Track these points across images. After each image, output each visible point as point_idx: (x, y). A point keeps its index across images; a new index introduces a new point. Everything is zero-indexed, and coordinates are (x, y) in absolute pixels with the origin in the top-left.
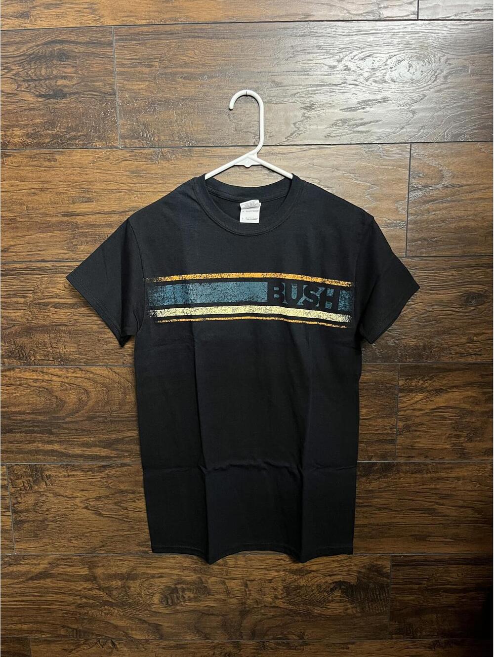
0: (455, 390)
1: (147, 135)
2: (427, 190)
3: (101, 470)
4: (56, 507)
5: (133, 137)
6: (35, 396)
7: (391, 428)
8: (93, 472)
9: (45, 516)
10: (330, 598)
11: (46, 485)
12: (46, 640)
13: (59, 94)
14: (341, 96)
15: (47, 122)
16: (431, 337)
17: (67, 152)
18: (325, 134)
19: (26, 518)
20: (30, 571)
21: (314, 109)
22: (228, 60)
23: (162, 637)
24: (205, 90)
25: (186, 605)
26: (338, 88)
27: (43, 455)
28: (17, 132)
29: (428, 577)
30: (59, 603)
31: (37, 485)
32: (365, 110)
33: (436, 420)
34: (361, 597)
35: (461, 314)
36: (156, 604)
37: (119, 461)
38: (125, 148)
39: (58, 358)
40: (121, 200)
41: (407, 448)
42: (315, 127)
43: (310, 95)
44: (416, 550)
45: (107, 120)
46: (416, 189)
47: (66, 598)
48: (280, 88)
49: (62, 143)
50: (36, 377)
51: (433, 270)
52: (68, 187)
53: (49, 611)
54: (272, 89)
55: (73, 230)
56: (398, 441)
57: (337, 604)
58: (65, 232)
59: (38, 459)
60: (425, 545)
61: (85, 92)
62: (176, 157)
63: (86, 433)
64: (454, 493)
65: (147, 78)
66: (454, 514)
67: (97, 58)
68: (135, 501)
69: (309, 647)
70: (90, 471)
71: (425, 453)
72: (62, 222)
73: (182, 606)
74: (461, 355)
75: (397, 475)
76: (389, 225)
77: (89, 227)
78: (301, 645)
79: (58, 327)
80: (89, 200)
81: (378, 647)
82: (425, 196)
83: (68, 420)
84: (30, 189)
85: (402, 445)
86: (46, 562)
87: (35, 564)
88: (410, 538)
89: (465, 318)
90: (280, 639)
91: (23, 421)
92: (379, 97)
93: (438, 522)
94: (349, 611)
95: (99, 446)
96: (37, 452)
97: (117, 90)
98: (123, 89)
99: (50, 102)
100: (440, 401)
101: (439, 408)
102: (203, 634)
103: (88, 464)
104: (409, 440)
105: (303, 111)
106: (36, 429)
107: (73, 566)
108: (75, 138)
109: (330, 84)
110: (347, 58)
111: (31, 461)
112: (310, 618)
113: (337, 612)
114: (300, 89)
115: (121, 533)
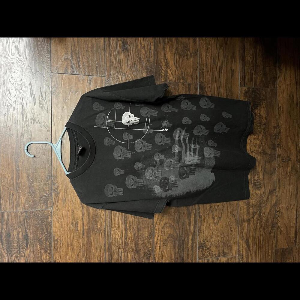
0: (166, 56)
1: (46, 197)
2: (74, 66)
3: (201, 217)
4: (217, 237)
5: (47, 203)
6: (167, 248)
7: (183, 85)
8: (202, 221)
9: (221, 242)
10: (258, 114)
11: (207, 242)
12: (276, 242)
13: (26, 238)
14: (28, 105)
15: (39, 243)
16: (142, 66)
17: (53, 234)
18: (46, 113)
19: (222, 250)
20: (245, 249)
21: (34, 118)
22: (10, 158)
23: (276, 190)
24: (25, 169)
25: (261, 179)
26: (24, 106)
27: (194, 243)
28: (44, 257)
29: (250, 71)
30: (260, 236)
31: (207, 246)
32: (35, 94)
33: (180, 65)
34: (258, 101)
35: (132, 52)
36: (260, 193)
37: (197, 209)
38: (52, 206)
39: (150, 237)
40: (77, 209)
41: (193, 78)
42: (43, 117)
43: (28, 120)
44: (238, 76)
45: (39, 215)
46: (73, 71)
47: (258, 232)
48: (24, 134)
49: (49, 236)
50: (159, 247)
51: (111, 64)
52: (70, 233)
53: (263, 240)
54: (24, 137)
55: (91, 230)
56: (189, 81)
57: (261, 111)
58: (92, 234)
59: (196, 245)
60: (236, 71)
61: (25, 225)
62: (56, 183)
63: (184, 224)
64: (213, 58)
65: (18, 196)
66: (222, 58)
67: (9, 220)
69: (280, 124)
70: (201, 222)
71: (195, 70)
72: (87, 236)
73: (261, 181)
74: (150, 52)
75: (204, 83)
76: (90, 84)
77: (89, 224)
78: (279, 128)
79: (136, 237)
80: (77, 223)
81: (280, 93)
82: (76, 67)
83: (178, 232)
84: (71, 251)
85: (191, 81)
86: (241, 242)
87: (242, 247)
88: (232, 78)
89: (133, 50)
91: (178, 253)
92: (29, 87)
93: (226, 65)
94: (264, 106)
95: (190, 218)
96: (192, 246)
97: (24, 211)
98: (24, 208)
99: (30, 242)
100: (171, 62)
101: (174, 63)
102: (274, 171)
103: (198, 223)
104: (189, 77)
105: (35, 123)
106: (182, 247)
107: (243, 229)
108: (47, 230)
109: (22, 110)
110: (10, 102)
111: (196, 249)
112: (267, 124)
113: (265, 112)
114: (24, 124)
115: (229, 208)
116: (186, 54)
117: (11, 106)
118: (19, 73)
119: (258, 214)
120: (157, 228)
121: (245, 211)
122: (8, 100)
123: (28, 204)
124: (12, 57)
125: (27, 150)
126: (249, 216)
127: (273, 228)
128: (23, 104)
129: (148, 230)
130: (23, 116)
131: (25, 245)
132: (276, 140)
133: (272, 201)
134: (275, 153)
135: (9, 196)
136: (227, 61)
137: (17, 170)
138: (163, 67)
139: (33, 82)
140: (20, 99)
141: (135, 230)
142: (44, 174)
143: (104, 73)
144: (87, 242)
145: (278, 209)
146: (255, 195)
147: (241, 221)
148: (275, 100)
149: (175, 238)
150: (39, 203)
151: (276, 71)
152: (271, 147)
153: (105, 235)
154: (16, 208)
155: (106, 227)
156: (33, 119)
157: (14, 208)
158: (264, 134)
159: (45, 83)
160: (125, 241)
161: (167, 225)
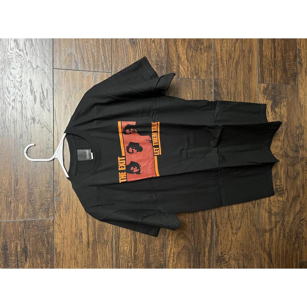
0: (178, 50)
1: (47, 204)
2: (78, 61)
3: (218, 226)
4: (236, 249)
5: (48, 211)
6: (181, 261)
7: (197, 82)
9: (241, 255)
10: (279, 113)
11: (225, 254)
12: (301, 253)
13: (25, 250)
14: (28, 103)
15: (40, 257)
17: (55, 246)
18: (48, 112)
19: (242, 263)
20: (268, 262)
21: (35, 118)
22: (8, 162)
23: (299, 196)
24: (24, 174)
25: (283, 184)
26: (24, 105)
27: (211, 256)
29: (268, 66)
30: (283, 247)
31: (226, 259)
32: (35, 91)
33: (193, 60)
34: (279, 99)
35: (140, 46)
36: (283, 200)
37: (214, 217)
38: (54, 215)
39: (162, 250)
40: (81, 218)
41: (207, 74)
42: (44, 117)
43: (27, 120)
44: (256, 71)
45: (39, 225)
46: (77, 67)
47: (281, 244)
48: (23, 135)
49: (51, 248)
50: (172, 261)
51: (118, 59)
52: (74, 245)
53: (287, 252)
54: (24, 139)
55: (97, 242)
56: (203, 78)
57: (282, 110)
58: (98, 246)
59: (213, 259)
60: (254, 67)
61: (24, 236)
62: (59, 189)
63: (200, 235)
64: (228, 53)
65: (17, 204)
66: (238, 52)
67: (6, 230)
68: (233, 210)
69: (302, 125)
70: (218, 232)
71: (209, 65)
72: (92, 248)
73: (283, 186)
74: (161, 46)
75: (220, 79)
76: (95, 81)
77: (95, 234)
78: (301, 128)
79: (147, 250)
80: (81, 234)
81: (302, 90)
82: (81, 62)
83: (193, 244)
84: (75, 265)
85: (205, 77)
86: (263, 254)
87: (264, 260)
88: (250, 74)
89: (142, 44)
90: (299, 138)
92: (29, 84)
93: (242, 60)
94: (285, 104)
95: (206, 228)
96: (209, 259)
97: (23, 220)
98: (23, 217)
99: (29, 255)
100: (183, 57)
101: (187, 58)
102: (297, 176)
103: (215, 234)
104: (203, 73)
105: (36, 123)
106: (198, 260)
107: (265, 241)
108: (48, 242)
109: (21, 109)
110: (8, 100)
111: (214, 262)
112: (289, 123)
113: (286, 110)
114: (24, 125)
115: (249, 216)
116: (199, 48)
117: (10, 104)
118: (18, 69)
119: (281, 223)
120: (170, 240)
121: (267, 220)
122: (6, 98)
123: (27, 213)
124: (11, 51)
125: (27, 152)
126: (271, 226)
127: (297, 238)
128: (22, 103)
129: (160, 241)
130: (22, 116)
131: (23, 258)
132: (299, 141)
133: (296, 209)
134: (298, 155)
135: (7, 204)
136: (244, 55)
137: (15, 175)
138: (174, 63)
139: (34, 78)
140: (19, 97)
141: (145, 241)
142: (45, 180)
143: (111, 68)
144: (92, 255)
145: (302, 217)
146: (277, 202)
147: (262, 231)
148: (296, 98)
149: (190, 251)
150: (39, 212)
151: (296, 67)
152: (294, 150)
153: (112, 247)
154: (15, 218)
155: (114, 238)
157: (12, 217)
158: (286, 135)
159: (46, 79)
160: (134, 254)
161: (181, 236)
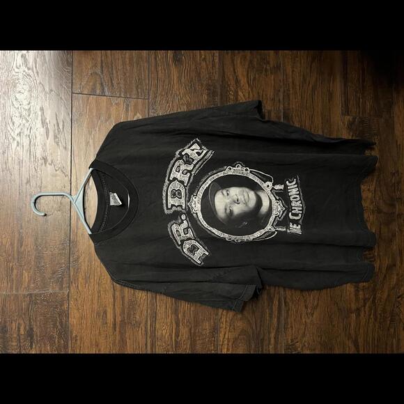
0: (236, 71)
1: (60, 272)
2: (104, 83)
3: (288, 305)
4: (312, 335)
5: (62, 282)
9: (318, 343)
11: (297, 342)
12: (397, 341)
13: (30, 334)
14: (38, 138)
15: (50, 342)
16: (202, 85)
17: (70, 328)
18: (64, 151)
21: (46, 157)
22: (10, 215)
26: (32, 140)
27: (278, 344)
29: (355, 93)
30: (374, 333)
31: (298, 349)
32: (48, 123)
33: (256, 84)
34: (369, 136)
35: (187, 65)
37: (282, 292)
38: (69, 287)
39: (213, 334)
40: (106, 290)
41: (274, 103)
42: (59, 157)
43: (37, 160)
44: (338, 100)
45: (49, 300)
46: (103, 90)
47: (371, 328)
48: (31, 179)
50: (226, 350)
51: (158, 82)
52: (95, 327)
53: (379, 340)
54: (31, 185)
55: (126, 323)
58: (127, 329)
59: (280, 347)
60: (335, 93)
61: (29, 315)
62: (76, 252)
63: (263, 315)
64: (302, 74)
65: (20, 272)
66: (315, 74)
67: (6, 306)
69: (399, 170)
70: (288, 313)
71: (277, 92)
72: (120, 331)
73: (375, 252)
74: (214, 65)
75: (291, 110)
76: (127, 110)
77: (124, 313)
79: (192, 334)
80: (105, 312)
81: (399, 126)
82: (108, 85)
83: (254, 327)
85: (272, 106)
86: (347, 342)
87: (349, 349)
88: (331, 103)
89: (189, 62)
90: (395, 188)
92: (40, 113)
93: (321, 85)
95: (272, 306)
97: (29, 293)
98: (28, 288)
99: (35, 339)
100: (243, 81)
101: (248, 82)
102: (393, 238)
103: (284, 314)
105: (47, 164)
106: (260, 350)
108: (61, 323)
109: (29, 146)
110: (12, 134)
114: (32, 166)
116: (264, 68)
117: (14, 139)
118: (26, 93)
119: (371, 300)
120: (223, 321)
121: (353, 297)
122: (9, 131)
123: (34, 283)
124: (17, 70)
126: (359, 304)
127: (393, 321)
128: (31, 138)
129: (210, 323)
130: (30, 154)
131: (28, 344)
132: (395, 192)
133: (391, 282)
134: (394, 211)
135: (7, 271)
138: (231, 87)
139: (46, 105)
140: (26, 130)
141: (190, 323)
142: (58, 239)
143: (147, 94)
145: (399, 293)
147: (346, 311)
148: (391, 135)
149: (250, 336)
150: (50, 282)
152: (388, 203)
153: (146, 331)
155: (148, 318)
156: (45, 159)
157: (14, 289)
158: (378, 184)
159: (63, 108)
161: (239, 317)
